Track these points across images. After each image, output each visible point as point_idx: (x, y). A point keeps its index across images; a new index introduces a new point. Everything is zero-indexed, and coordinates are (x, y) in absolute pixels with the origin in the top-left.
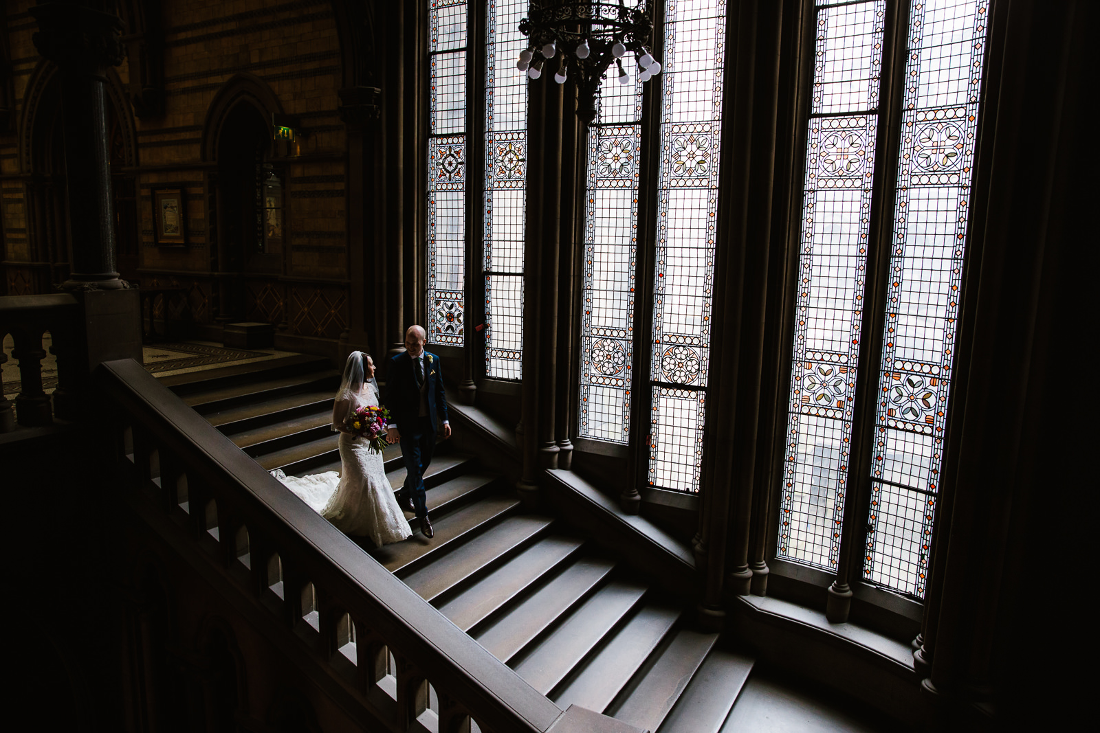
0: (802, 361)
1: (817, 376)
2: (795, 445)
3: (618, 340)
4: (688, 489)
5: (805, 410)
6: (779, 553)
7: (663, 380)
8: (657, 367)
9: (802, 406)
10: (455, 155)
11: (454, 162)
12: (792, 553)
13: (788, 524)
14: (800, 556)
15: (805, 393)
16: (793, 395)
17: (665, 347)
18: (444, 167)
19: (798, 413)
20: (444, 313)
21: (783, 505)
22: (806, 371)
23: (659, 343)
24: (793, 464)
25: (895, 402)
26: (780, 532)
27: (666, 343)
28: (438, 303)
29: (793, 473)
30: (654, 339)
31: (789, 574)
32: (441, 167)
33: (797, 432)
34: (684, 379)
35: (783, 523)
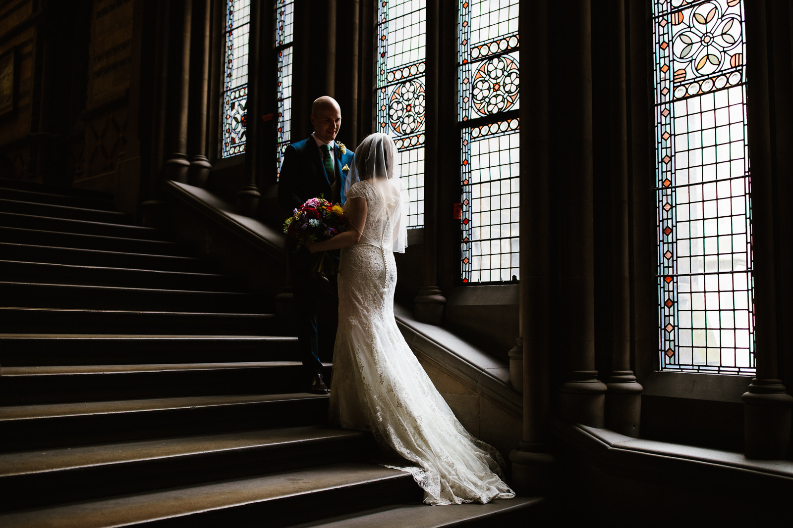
0: (667, 14)
1: (693, 30)
2: (671, 158)
3: (417, 78)
4: (514, 277)
5: (680, 93)
6: (665, 360)
7: (474, 116)
8: (466, 100)
9: (675, 88)
12: (684, 357)
13: (673, 302)
14: (700, 359)
15: (678, 66)
16: (658, 76)
17: (475, 66)
19: (669, 102)
20: (239, 117)
21: (661, 271)
22: (676, 29)
23: (468, 63)
24: (669, 191)
26: (661, 322)
27: (476, 60)
28: (233, 107)
29: (672, 207)
30: (461, 61)
31: (678, 391)
33: (671, 135)
34: (501, 105)
35: (665, 303)
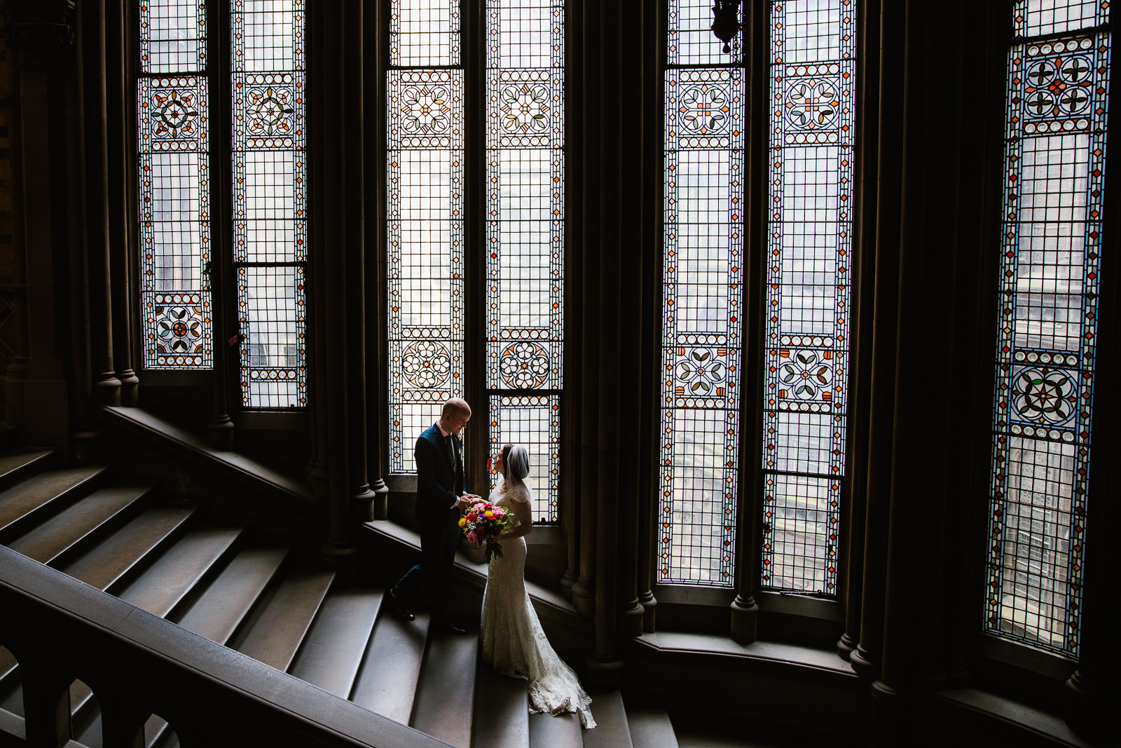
0: (673, 347)
1: (691, 362)
2: (671, 446)
3: (439, 341)
4: (543, 519)
5: (680, 403)
6: (660, 577)
7: (503, 387)
8: (494, 371)
9: (676, 399)
10: (183, 102)
11: (181, 112)
12: (675, 575)
13: (669, 540)
14: (685, 576)
15: (678, 384)
16: (664, 388)
17: (504, 345)
18: (165, 119)
19: (672, 408)
20: (170, 324)
21: (661, 520)
22: (679, 358)
23: (496, 341)
24: (669, 468)
25: (786, 382)
26: (660, 551)
27: (506, 340)
28: (159, 310)
29: (671, 478)
30: (489, 336)
31: (678, 599)
32: (160, 118)
33: (672, 430)
34: (530, 382)
35: (663, 540)
